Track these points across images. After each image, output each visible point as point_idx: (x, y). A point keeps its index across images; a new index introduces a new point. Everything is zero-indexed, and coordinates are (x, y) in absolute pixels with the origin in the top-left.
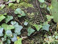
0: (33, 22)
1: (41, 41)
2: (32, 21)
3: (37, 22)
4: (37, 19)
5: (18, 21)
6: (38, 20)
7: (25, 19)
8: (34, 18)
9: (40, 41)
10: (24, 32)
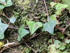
0: (29, 17)
1: (44, 49)
2: (26, 14)
3: (34, 17)
4: (34, 10)
5: (4, 15)
6: (38, 13)
7: (14, 12)
8: (30, 9)
9: (42, 49)
10: (15, 33)
